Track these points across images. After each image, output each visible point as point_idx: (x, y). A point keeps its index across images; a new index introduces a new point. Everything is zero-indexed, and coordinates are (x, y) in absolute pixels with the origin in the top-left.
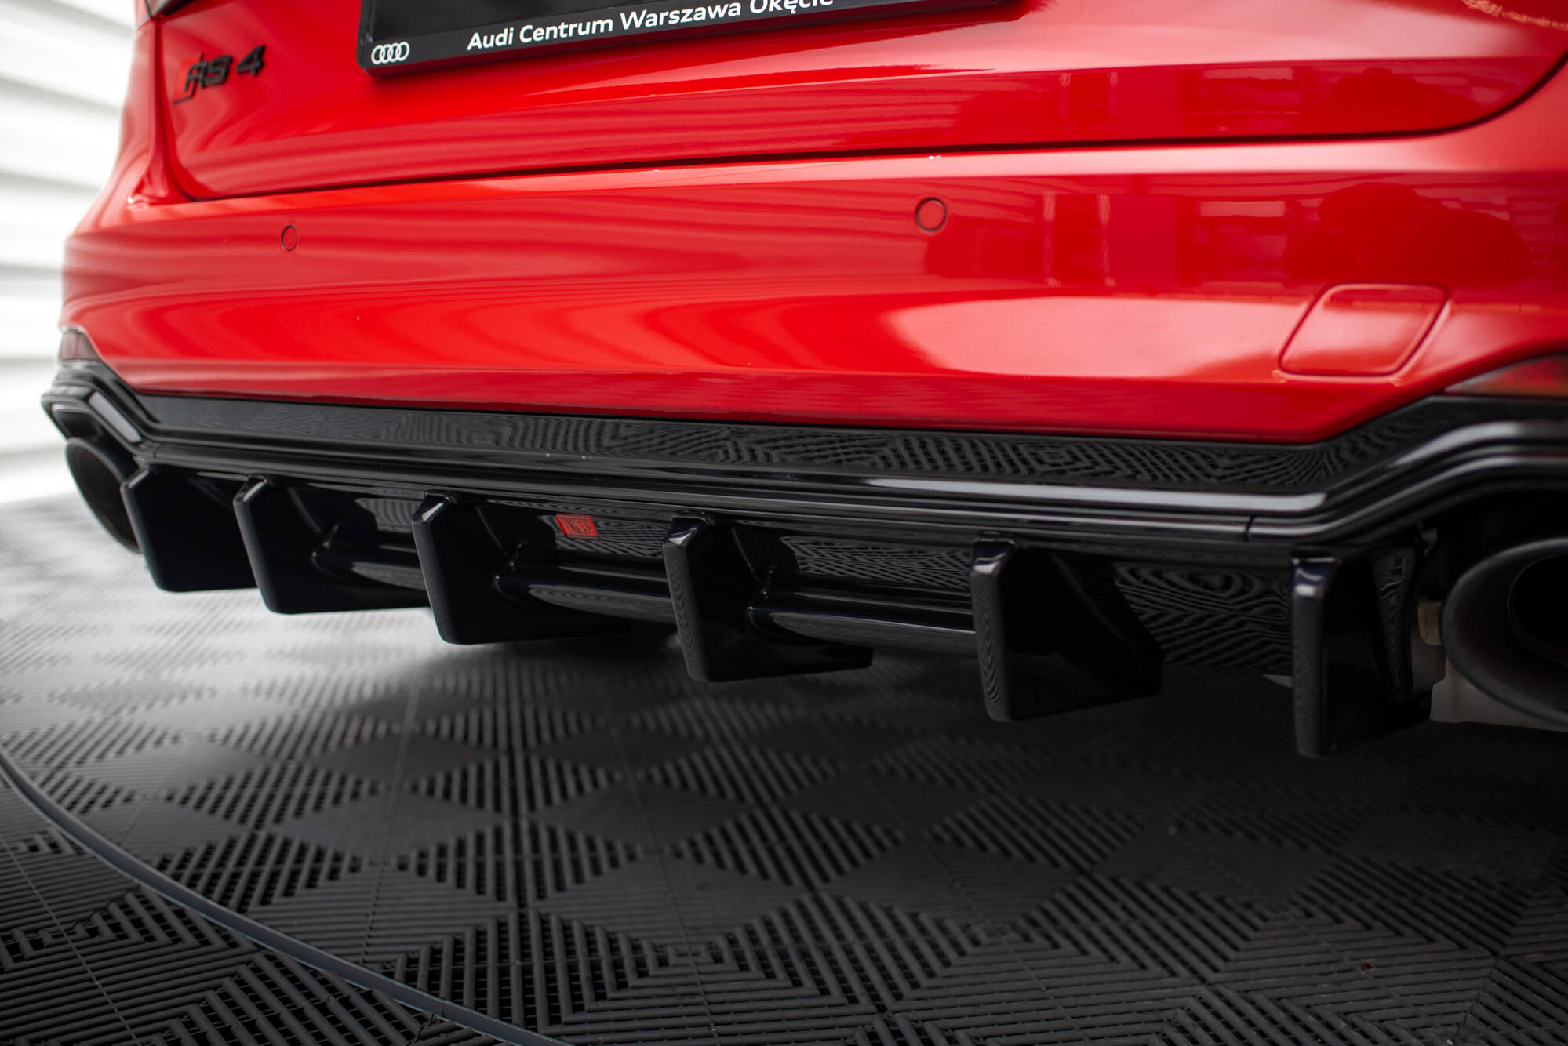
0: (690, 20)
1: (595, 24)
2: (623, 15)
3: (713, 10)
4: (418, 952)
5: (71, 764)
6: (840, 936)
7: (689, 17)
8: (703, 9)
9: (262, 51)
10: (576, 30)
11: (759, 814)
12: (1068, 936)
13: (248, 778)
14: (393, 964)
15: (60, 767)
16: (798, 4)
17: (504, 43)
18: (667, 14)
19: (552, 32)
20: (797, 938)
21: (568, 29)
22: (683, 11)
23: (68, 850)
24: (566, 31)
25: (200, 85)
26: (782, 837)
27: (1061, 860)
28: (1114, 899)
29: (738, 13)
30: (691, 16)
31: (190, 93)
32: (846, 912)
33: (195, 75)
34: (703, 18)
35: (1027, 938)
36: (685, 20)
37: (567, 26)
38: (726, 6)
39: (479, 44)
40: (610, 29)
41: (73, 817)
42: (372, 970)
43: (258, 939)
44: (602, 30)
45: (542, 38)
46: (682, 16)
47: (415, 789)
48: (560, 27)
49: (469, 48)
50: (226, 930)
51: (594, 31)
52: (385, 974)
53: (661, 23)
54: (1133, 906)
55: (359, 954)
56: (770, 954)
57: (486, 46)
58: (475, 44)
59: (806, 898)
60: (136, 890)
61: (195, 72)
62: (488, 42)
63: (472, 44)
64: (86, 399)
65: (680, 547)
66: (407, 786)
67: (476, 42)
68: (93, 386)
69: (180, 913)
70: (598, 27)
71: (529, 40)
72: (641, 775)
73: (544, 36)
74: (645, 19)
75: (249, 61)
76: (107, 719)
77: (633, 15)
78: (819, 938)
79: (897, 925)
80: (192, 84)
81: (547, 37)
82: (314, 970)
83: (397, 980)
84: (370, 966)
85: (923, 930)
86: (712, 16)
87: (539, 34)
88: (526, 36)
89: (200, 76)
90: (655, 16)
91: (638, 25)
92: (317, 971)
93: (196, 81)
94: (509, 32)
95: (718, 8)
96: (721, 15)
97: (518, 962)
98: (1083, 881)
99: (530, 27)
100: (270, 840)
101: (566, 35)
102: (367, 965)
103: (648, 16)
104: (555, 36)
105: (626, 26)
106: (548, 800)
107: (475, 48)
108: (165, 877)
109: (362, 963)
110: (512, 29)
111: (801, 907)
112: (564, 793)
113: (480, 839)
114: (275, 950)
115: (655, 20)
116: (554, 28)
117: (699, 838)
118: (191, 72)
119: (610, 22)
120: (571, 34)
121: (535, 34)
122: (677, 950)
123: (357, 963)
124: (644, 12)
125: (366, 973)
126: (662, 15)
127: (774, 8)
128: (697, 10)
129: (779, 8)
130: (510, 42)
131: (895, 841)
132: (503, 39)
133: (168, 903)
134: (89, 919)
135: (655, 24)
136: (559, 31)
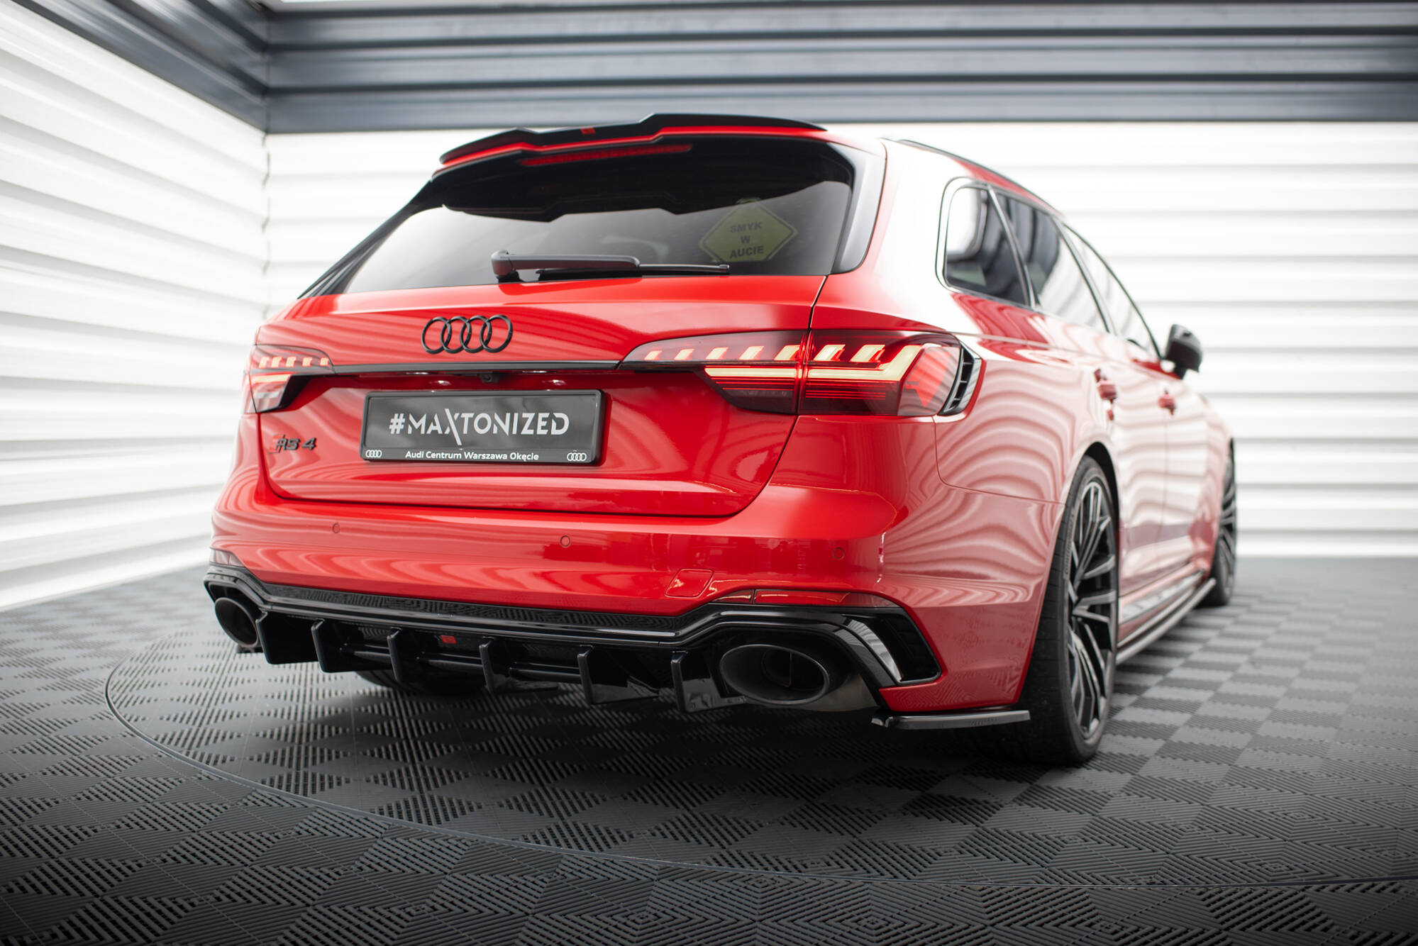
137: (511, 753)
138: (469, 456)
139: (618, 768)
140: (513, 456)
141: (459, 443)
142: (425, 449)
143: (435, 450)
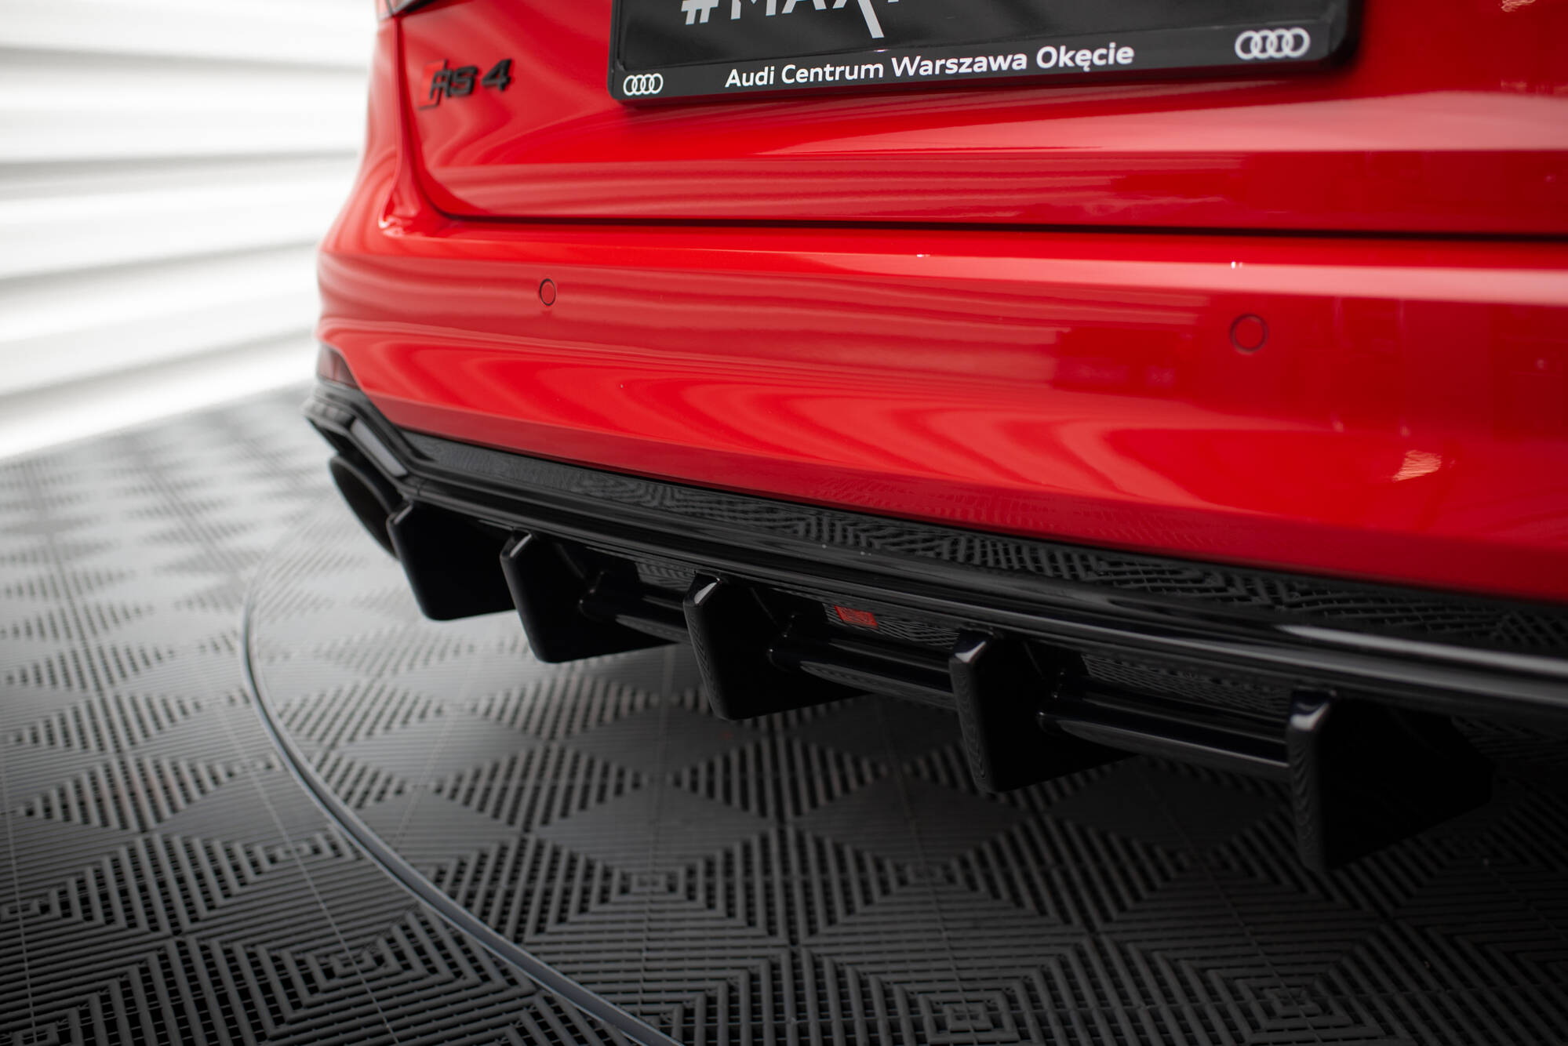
0: (970, 70)
1: (864, 68)
2: (894, 60)
3: (995, 60)
4: (693, 1000)
5: (343, 742)
6: (1123, 997)
7: (968, 67)
8: (984, 59)
9: (508, 65)
10: (842, 73)
11: (1032, 824)
12: (1371, 1008)
13: (513, 763)
14: (669, 1016)
15: (333, 746)
16: (1092, 61)
17: (765, 82)
18: (943, 62)
19: (816, 74)
20: (1079, 998)
21: (834, 72)
22: (962, 60)
23: (349, 855)
24: (832, 74)
25: (444, 95)
26: (1059, 859)
27: (1362, 900)
28: (1422, 958)
29: (1024, 66)
30: (971, 66)
31: (434, 101)
32: (1129, 963)
33: (440, 84)
34: (984, 69)
35: (1326, 1010)
36: (963, 70)
37: (832, 69)
38: (1010, 58)
39: (737, 81)
40: (881, 75)
41: (348, 811)
42: (649, 1023)
43: (537, 977)
44: (872, 75)
45: (806, 80)
46: (960, 65)
47: (678, 783)
48: (825, 69)
49: (727, 85)
50: (504, 963)
51: (862, 76)
52: (662, 1030)
53: (937, 72)
54: (1443, 969)
55: (635, 1003)
56: (1051, 1018)
57: (745, 84)
58: (734, 82)
59: (1086, 944)
60: (415, 908)
61: (439, 80)
62: (748, 80)
63: (730, 81)
64: (348, 424)
65: (964, 664)
66: (670, 779)
67: (734, 79)
68: (354, 412)
69: (459, 940)
70: (867, 71)
71: (792, 81)
72: (907, 769)
73: (809, 78)
74: (919, 66)
75: (495, 75)
76: (373, 681)
77: (906, 60)
78: (1101, 998)
79: (1183, 982)
80: (437, 93)
81: (812, 80)
82: (593, 1019)
83: (675, 1039)
84: (647, 1018)
85: (1211, 992)
86: (995, 68)
87: (803, 76)
88: (788, 77)
89: (445, 85)
90: (930, 63)
91: (911, 72)
92: (596, 1020)
93: (441, 90)
94: (769, 71)
95: (1000, 59)
96: (1005, 67)
97: (794, 1021)
98: (1385, 929)
99: (793, 67)
100: (540, 847)
101: (831, 79)
102: (643, 1017)
103: (923, 63)
104: (820, 79)
105: (898, 73)
106: (814, 803)
107: (733, 85)
108: (442, 894)
109: (638, 1015)
110: (773, 68)
111: (1081, 954)
112: (830, 795)
113: (747, 849)
114: (554, 992)
115: (930, 68)
116: (819, 70)
117: (971, 856)
118: (435, 81)
119: (880, 67)
120: (837, 78)
121: (798, 75)
122: (955, 1011)
123: (634, 1014)
124: (918, 58)
125: (644, 1028)
126: (939, 63)
127: (1065, 64)
128: (977, 60)
129: (1070, 64)
130: (771, 82)
131: (1179, 868)
132: (764, 78)
133: (447, 926)
134: (374, 943)
135: (930, 72)
136: (824, 73)
137: (943, 778)
138: (905, 67)
139: (1245, 865)
140: (1047, 57)
141: (876, 31)
142: (778, 60)
143: (808, 59)
